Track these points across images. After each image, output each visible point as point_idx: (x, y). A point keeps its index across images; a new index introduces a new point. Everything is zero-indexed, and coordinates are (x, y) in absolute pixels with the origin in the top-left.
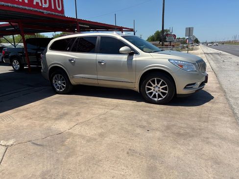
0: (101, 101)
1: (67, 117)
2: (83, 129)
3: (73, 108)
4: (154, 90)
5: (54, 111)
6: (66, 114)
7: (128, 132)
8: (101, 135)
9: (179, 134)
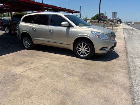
0: (50, 55)
1: (25, 64)
2: (31, 72)
3: (30, 59)
4: (81, 50)
5: (18, 60)
6: (24, 62)
7: (58, 76)
8: (41, 78)
9: (89, 80)
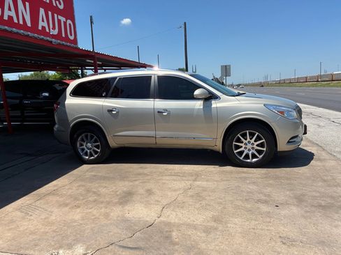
1: (137, 198)
2: (179, 213)
3: (131, 184)
4: (246, 148)
5: (104, 190)
6: (129, 194)
8: (218, 220)
9: (323, 207)
